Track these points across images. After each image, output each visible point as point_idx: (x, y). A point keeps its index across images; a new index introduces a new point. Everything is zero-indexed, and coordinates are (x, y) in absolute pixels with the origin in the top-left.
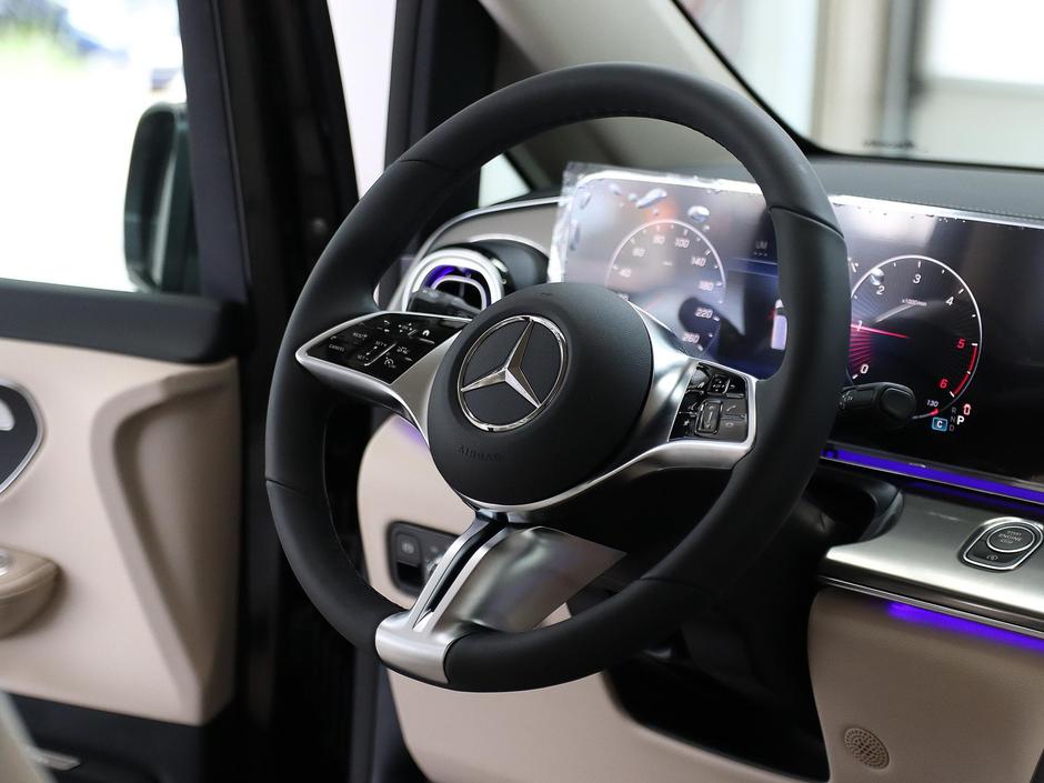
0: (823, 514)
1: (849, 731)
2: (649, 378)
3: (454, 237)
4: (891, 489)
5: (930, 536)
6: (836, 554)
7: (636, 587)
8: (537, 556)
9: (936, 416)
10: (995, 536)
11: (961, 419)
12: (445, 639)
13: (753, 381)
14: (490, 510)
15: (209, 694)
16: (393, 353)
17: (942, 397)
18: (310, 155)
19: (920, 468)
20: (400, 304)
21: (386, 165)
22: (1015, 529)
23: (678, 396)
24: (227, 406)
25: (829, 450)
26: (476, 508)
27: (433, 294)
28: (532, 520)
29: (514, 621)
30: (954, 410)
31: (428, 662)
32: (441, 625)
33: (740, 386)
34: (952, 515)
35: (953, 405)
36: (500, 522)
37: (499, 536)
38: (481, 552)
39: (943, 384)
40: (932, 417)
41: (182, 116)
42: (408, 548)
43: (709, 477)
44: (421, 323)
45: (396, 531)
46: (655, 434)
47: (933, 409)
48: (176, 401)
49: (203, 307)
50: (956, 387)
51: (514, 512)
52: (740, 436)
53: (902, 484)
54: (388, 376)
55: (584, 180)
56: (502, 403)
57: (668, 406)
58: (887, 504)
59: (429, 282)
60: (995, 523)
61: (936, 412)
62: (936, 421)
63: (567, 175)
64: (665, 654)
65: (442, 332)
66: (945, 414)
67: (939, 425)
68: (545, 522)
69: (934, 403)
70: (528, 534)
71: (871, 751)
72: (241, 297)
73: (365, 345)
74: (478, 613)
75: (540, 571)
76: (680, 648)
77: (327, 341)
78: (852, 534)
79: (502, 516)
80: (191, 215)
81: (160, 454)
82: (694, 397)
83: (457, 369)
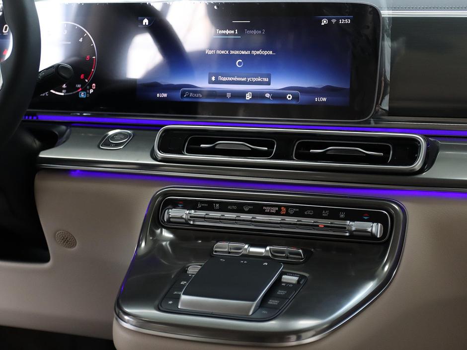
0: (35, 139)
1: (58, 233)
4: (64, 127)
5: (84, 143)
6: (43, 155)
9: (81, 91)
10: (113, 137)
11: (91, 91)
17: (83, 83)
19: (75, 116)
22: (120, 134)
30: (88, 87)
34: (91, 133)
35: (88, 85)
39: (82, 76)
40: (79, 92)
47: (79, 88)
50: (88, 77)
53: (68, 124)
58: (63, 133)
60: (111, 133)
61: (80, 89)
62: (81, 93)
66: (84, 90)
67: (82, 95)
69: (79, 86)
71: (68, 241)
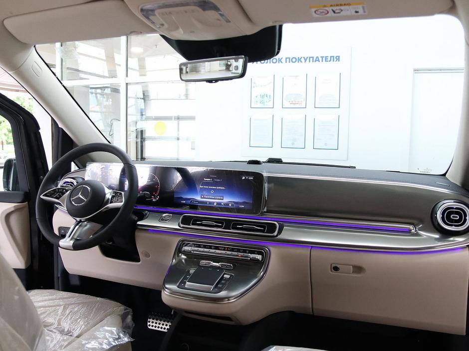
0: (136, 217)
1: (143, 252)
2: (105, 194)
3: (67, 177)
4: (147, 212)
5: (154, 218)
6: (139, 223)
7: (106, 228)
8: (88, 226)
10: (164, 217)
11: (157, 199)
12: (72, 242)
13: (123, 193)
14: (78, 219)
15: (26, 263)
16: (59, 195)
17: (154, 195)
18: (39, 164)
19: (151, 208)
20: (59, 187)
21: (53, 165)
22: (167, 216)
23: (110, 197)
24: (26, 210)
25: (136, 206)
26: (76, 219)
27: (65, 185)
28: (86, 220)
29: (84, 238)
31: (70, 246)
32: (71, 240)
33: (121, 194)
34: (157, 215)
36: (80, 221)
37: (80, 224)
38: (77, 227)
39: (154, 193)
41: (14, 160)
42: (63, 231)
43: (117, 210)
44: (64, 189)
45: (60, 229)
46: (107, 203)
48: (16, 210)
49: (20, 193)
50: (156, 194)
51: (83, 219)
52: (122, 202)
53: (148, 211)
54: (58, 198)
55: (90, 165)
56: (79, 200)
57: (108, 199)
58: (146, 214)
59: (64, 183)
60: (164, 215)
61: (153, 198)
63: (87, 164)
64: (111, 243)
65: (67, 191)
66: (155, 198)
67: (154, 200)
68: (88, 220)
70: (86, 223)
71: (147, 255)
72: (28, 191)
73: (53, 194)
74: (78, 237)
75: (89, 229)
76: (114, 242)
77: (46, 194)
78: (141, 219)
79: (81, 220)
80: (17, 177)
81: (14, 220)
82: (113, 197)
83: (71, 196)
